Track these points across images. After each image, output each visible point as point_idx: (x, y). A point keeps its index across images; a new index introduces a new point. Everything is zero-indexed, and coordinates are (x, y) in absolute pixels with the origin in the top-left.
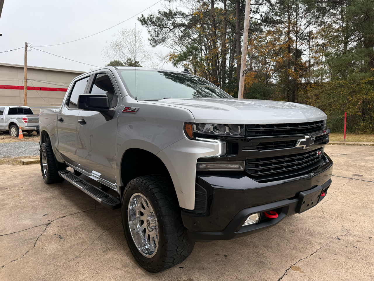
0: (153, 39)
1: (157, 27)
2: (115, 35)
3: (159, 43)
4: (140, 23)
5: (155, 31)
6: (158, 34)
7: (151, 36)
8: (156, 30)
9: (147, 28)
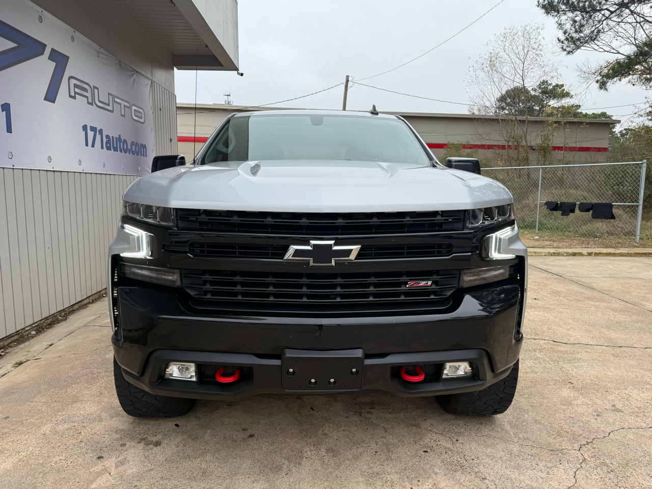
0: (570, 39)
1: (579, 13)
2: (489, 42)
3: (581, 45)
4: (543, 11)
5: (575, 22)
6: (582, 26)
7: (565, 33)
8: (577, 19)
9: (556, 19)
